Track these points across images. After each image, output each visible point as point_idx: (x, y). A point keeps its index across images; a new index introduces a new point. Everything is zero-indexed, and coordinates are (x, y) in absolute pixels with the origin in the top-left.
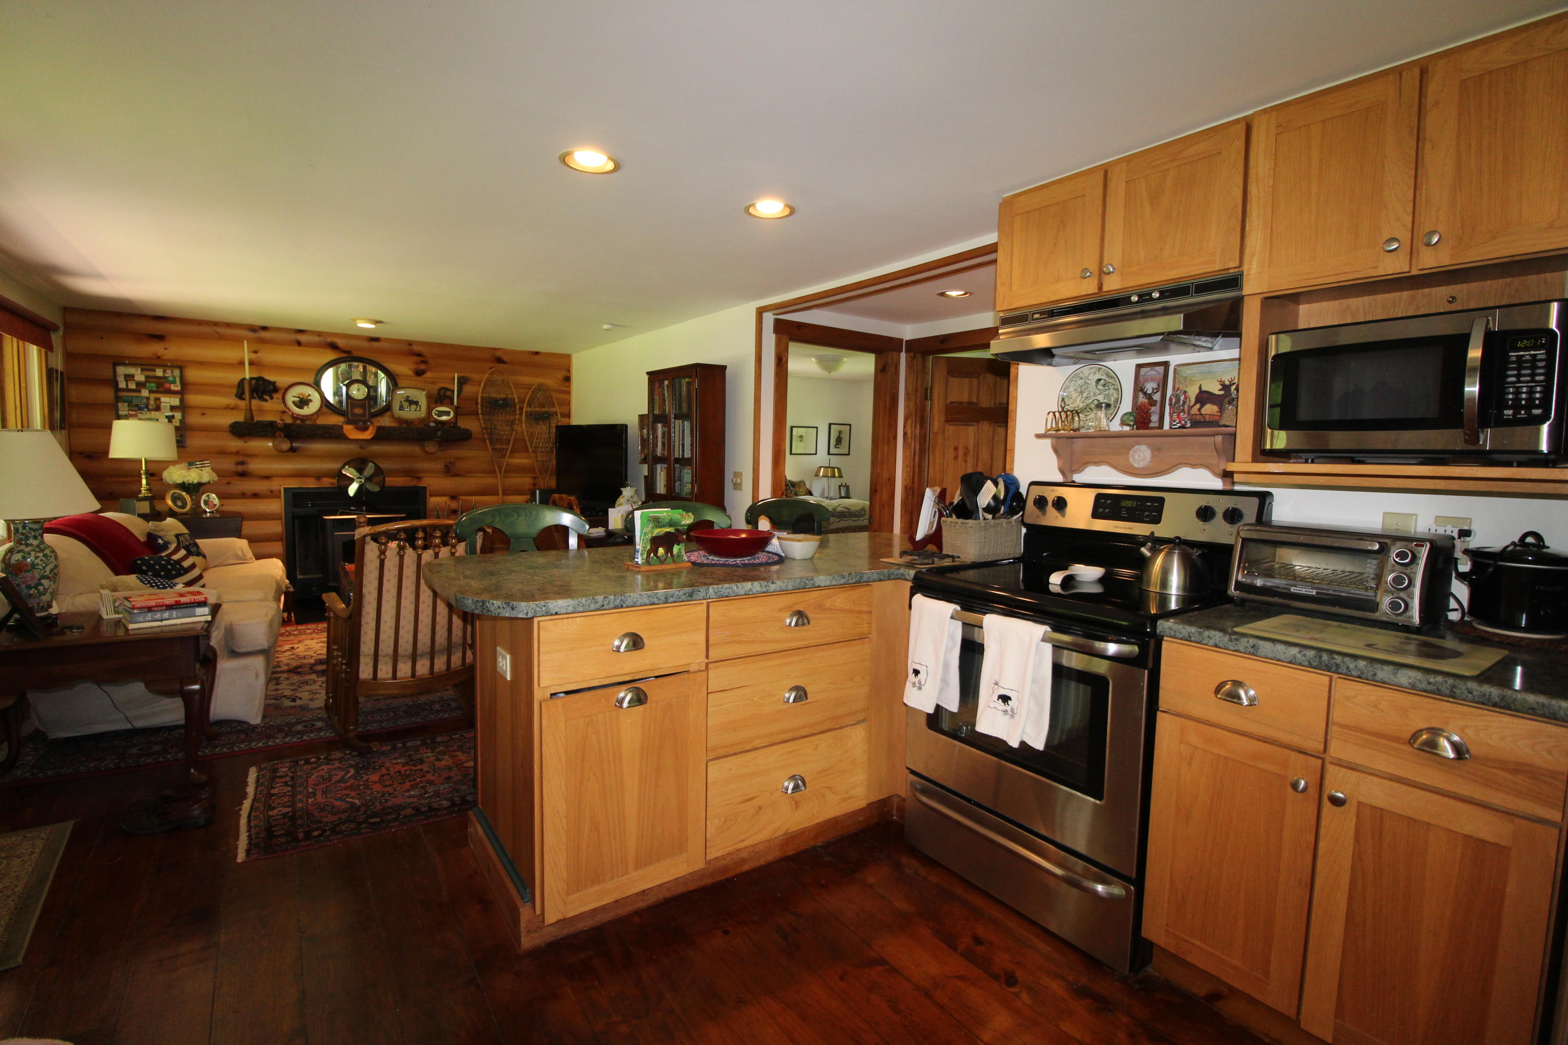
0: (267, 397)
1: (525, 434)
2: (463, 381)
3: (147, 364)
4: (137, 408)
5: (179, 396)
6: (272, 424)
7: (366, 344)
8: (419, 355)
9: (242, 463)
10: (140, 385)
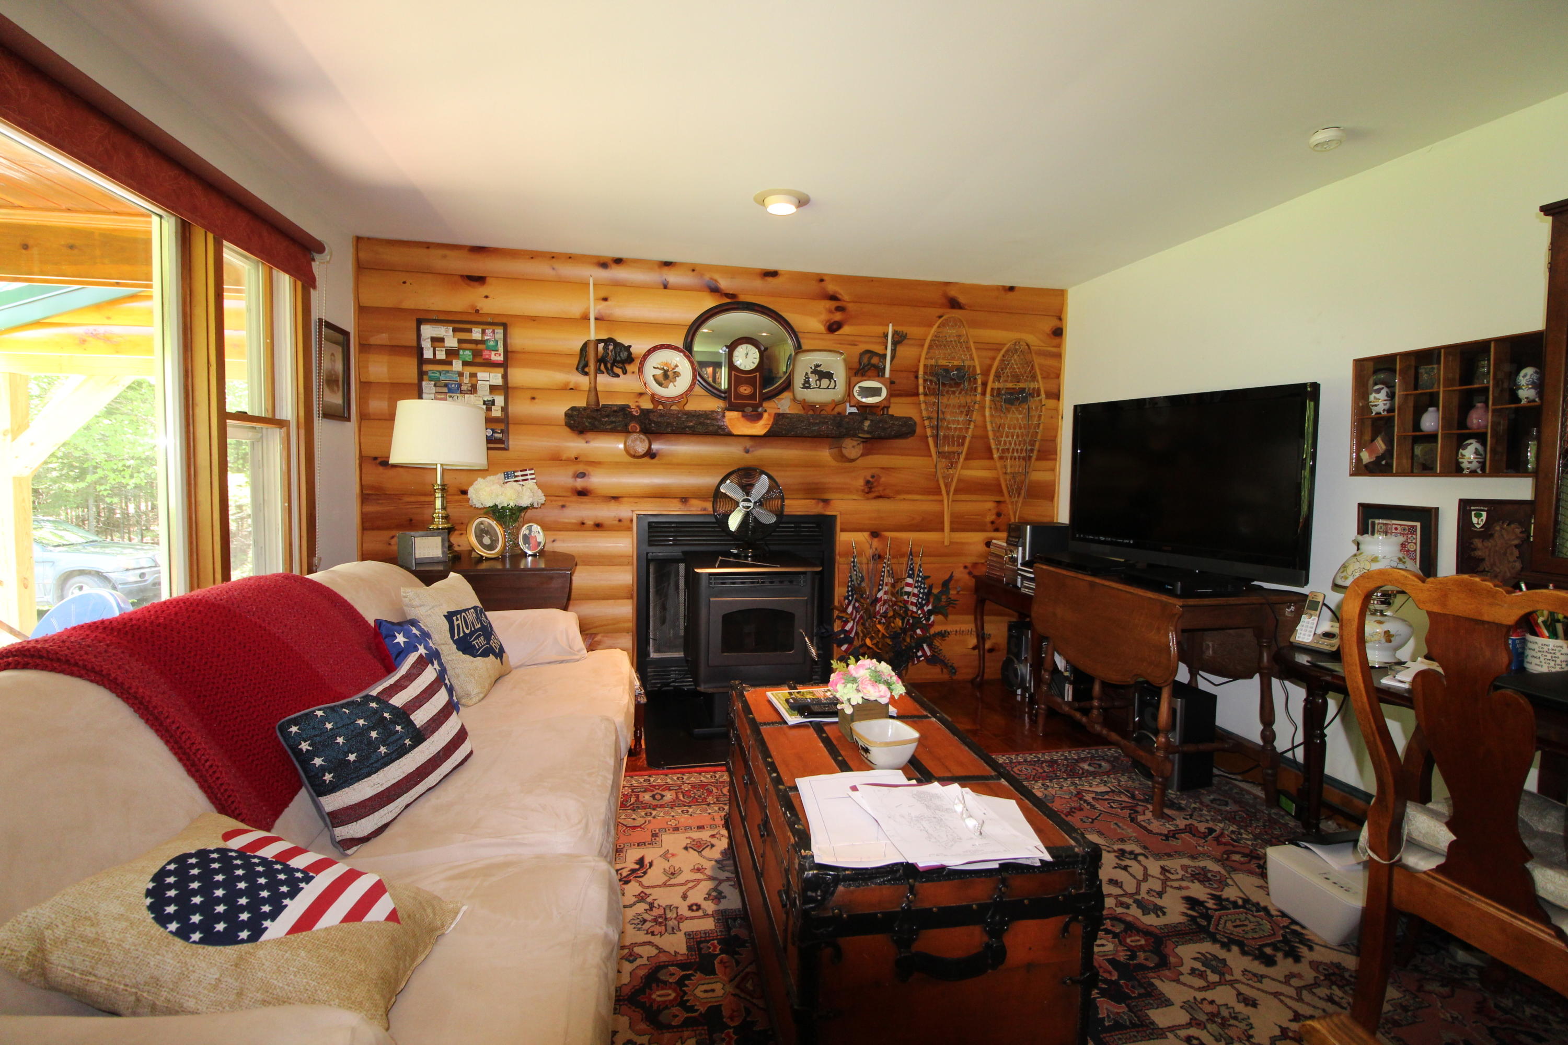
0: (617, 370)
1: (989, 428)
2: (899, 339)
3: (460, 323)
4: (445, 390)
5: (502, 370)
6: (623, 410)
7: (758, 283)
8: (833, 298)
9: (583, 475)
10: (452, 353)
